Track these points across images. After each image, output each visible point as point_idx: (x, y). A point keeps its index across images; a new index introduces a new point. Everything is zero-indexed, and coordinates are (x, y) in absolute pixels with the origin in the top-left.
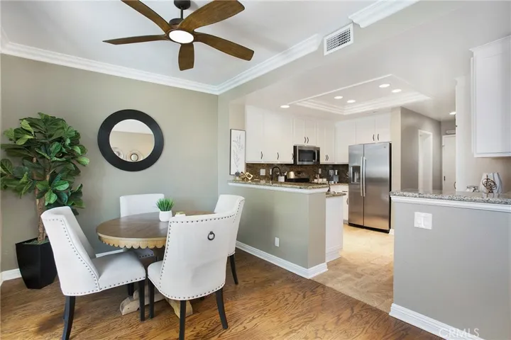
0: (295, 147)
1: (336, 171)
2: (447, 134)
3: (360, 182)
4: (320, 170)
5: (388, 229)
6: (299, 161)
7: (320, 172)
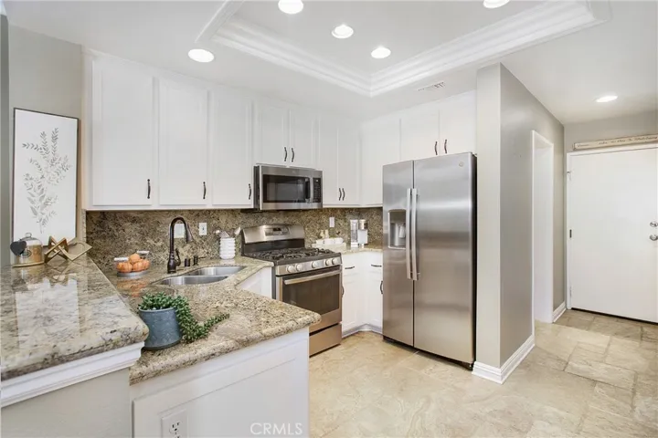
0: (256, 169)
1: (363, 221)
2: (575, 150)
3: (404, 246)
4: (332, 220)
5: (469, 361)
6: (265, 200)
7: (332, 224)
